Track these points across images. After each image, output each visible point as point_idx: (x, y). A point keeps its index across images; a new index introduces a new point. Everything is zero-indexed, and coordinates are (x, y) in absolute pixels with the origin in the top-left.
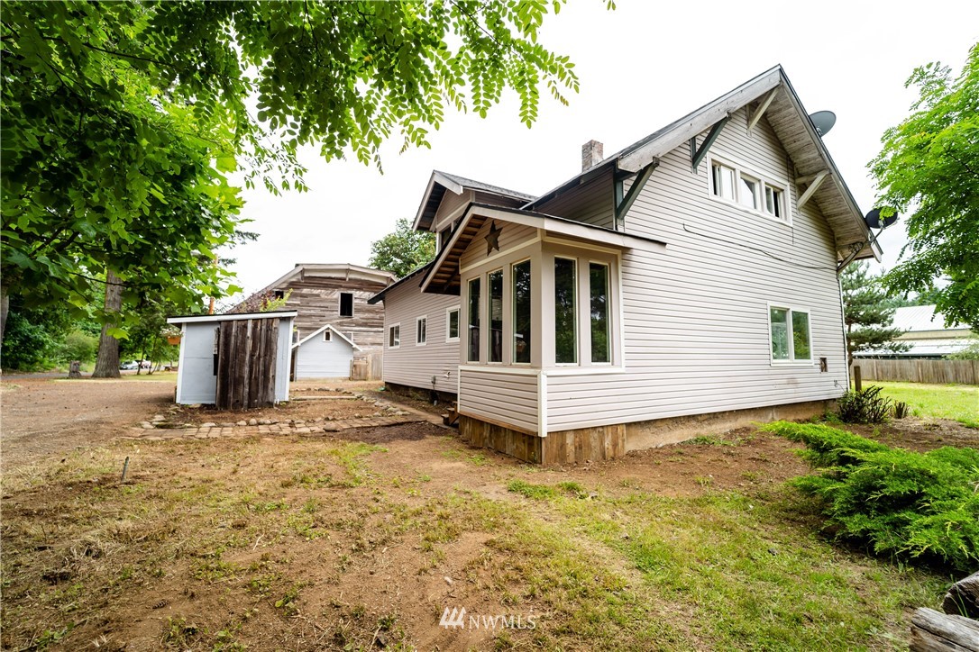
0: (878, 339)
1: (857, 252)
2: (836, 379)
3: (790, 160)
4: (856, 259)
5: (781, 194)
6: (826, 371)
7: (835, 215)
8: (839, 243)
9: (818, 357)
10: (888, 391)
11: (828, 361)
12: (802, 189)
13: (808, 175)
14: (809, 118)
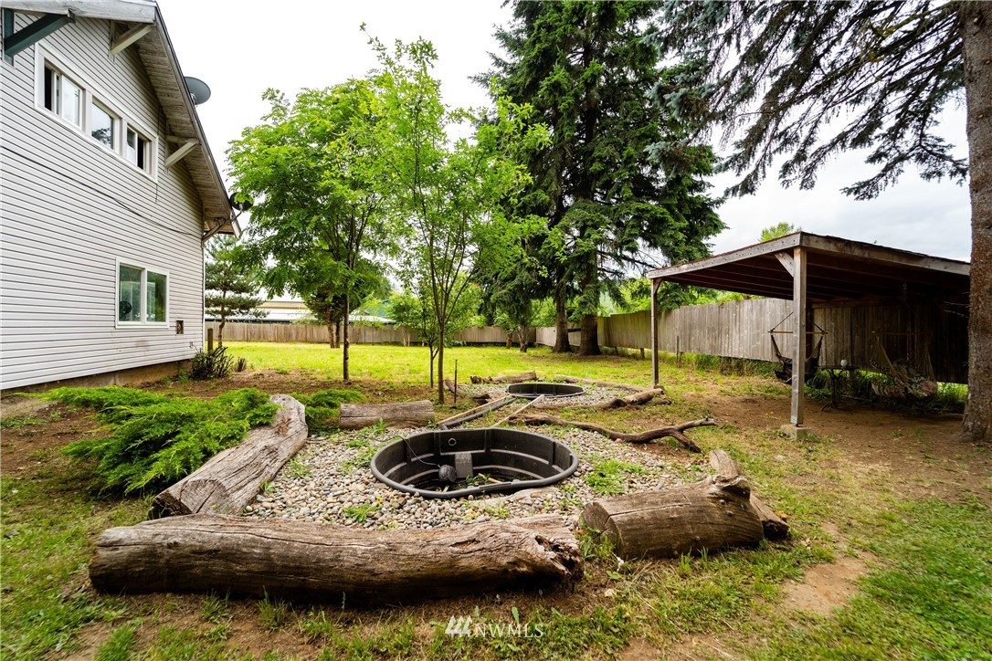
0: (246, 306)
1: (220, 226)
2: (192, 340)
3: (163, 112)
4: (219, 233)
5: (148, 144)
6: (182, 333)
7: (204, 187)
8: (207, 214)
9: (174, 320)
10: (234, 349)
11: (185, 324)
12: (172, 148)
13: (180, 136)
14: (184, 79)
